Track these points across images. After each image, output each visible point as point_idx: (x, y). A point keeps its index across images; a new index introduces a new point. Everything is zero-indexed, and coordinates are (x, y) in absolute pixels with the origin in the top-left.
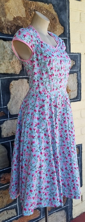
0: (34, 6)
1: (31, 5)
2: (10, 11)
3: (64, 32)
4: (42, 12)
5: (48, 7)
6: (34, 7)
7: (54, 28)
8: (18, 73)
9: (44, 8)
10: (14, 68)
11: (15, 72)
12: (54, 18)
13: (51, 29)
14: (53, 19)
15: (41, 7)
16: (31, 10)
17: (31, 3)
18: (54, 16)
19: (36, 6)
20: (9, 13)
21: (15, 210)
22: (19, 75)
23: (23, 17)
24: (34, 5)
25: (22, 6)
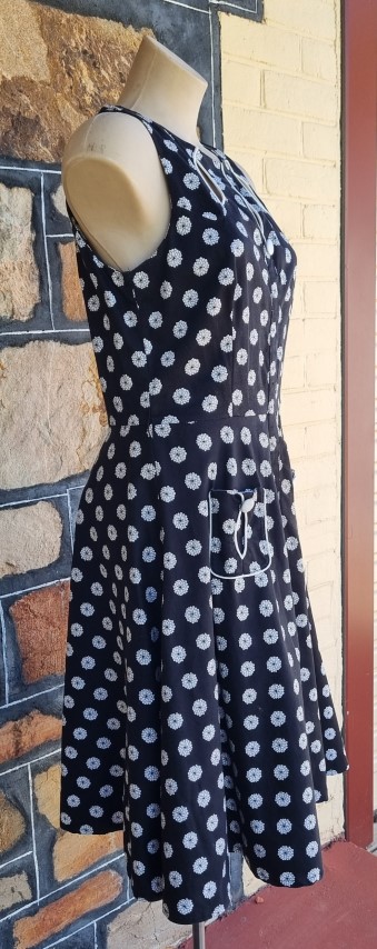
0: (84, 37)
1: (71, 30)
6: (82, 41)
8: (25, 318)
9: (123, 44)
10: (8, 296)
11: (13, 313)
15: (109, 42)
16: (71, 52)
17: (68, 21)
19: (88, 34)
21: (24, 877)
22: (28, 325)
23: (41, 82)
24: (81, 31)
25: (36, 35)
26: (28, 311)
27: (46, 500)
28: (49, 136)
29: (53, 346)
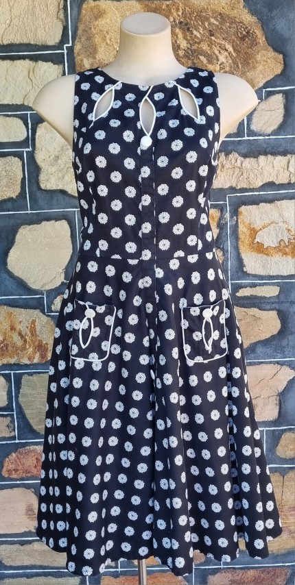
0: (180, 13)
1: (170, 11)
2: (105, 40)
3: (284, 71)
4: (206, 24)
5: (226, 6)
6: (179, 16)
7: (248, 63)
9: (214, 11)
12: (248, 32)
13: (238, 66)
14: (243, 39)
15: (201, 12)
17: (168, 6)
18: (247, 28)
19: (184, 10)
20: (105, 43)
24: (178, 10)
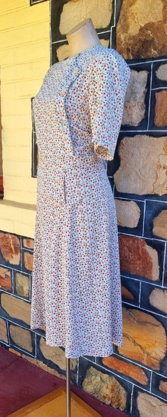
26: (138, 122)
27: (135, 201)
28: (157, 45)
29: (146, 137)
